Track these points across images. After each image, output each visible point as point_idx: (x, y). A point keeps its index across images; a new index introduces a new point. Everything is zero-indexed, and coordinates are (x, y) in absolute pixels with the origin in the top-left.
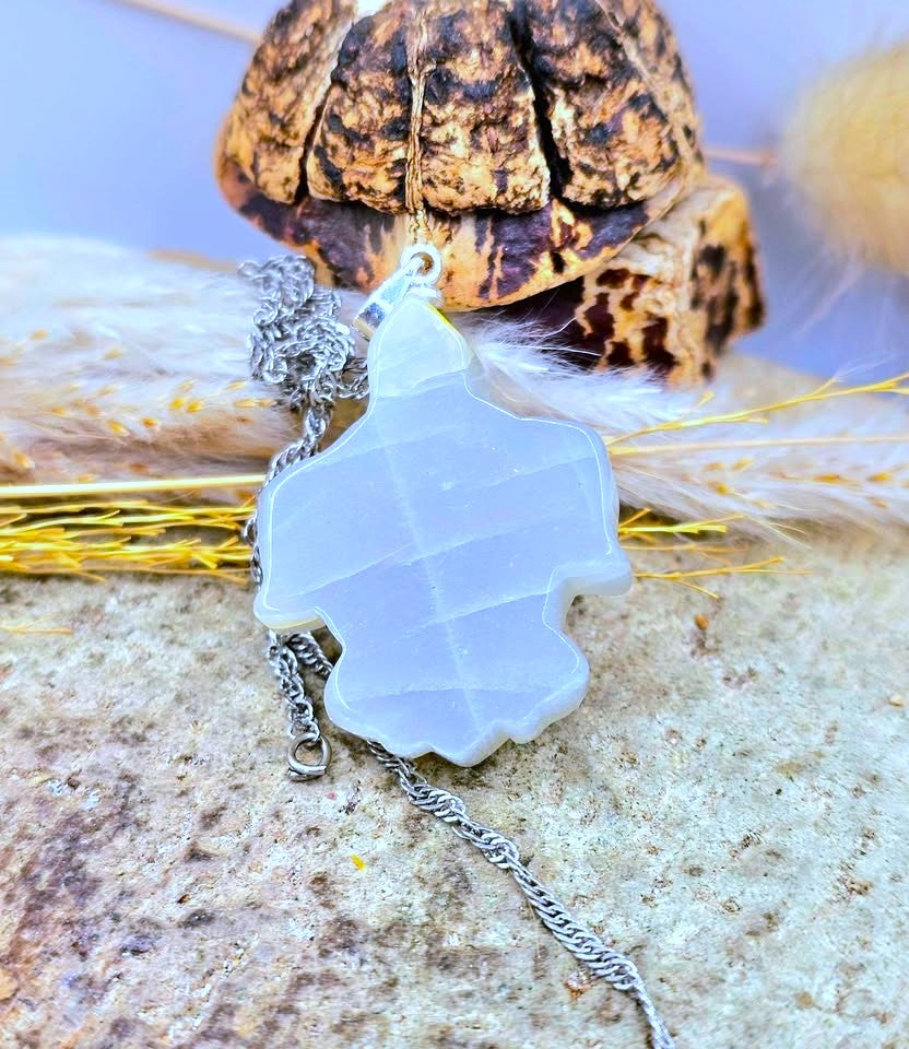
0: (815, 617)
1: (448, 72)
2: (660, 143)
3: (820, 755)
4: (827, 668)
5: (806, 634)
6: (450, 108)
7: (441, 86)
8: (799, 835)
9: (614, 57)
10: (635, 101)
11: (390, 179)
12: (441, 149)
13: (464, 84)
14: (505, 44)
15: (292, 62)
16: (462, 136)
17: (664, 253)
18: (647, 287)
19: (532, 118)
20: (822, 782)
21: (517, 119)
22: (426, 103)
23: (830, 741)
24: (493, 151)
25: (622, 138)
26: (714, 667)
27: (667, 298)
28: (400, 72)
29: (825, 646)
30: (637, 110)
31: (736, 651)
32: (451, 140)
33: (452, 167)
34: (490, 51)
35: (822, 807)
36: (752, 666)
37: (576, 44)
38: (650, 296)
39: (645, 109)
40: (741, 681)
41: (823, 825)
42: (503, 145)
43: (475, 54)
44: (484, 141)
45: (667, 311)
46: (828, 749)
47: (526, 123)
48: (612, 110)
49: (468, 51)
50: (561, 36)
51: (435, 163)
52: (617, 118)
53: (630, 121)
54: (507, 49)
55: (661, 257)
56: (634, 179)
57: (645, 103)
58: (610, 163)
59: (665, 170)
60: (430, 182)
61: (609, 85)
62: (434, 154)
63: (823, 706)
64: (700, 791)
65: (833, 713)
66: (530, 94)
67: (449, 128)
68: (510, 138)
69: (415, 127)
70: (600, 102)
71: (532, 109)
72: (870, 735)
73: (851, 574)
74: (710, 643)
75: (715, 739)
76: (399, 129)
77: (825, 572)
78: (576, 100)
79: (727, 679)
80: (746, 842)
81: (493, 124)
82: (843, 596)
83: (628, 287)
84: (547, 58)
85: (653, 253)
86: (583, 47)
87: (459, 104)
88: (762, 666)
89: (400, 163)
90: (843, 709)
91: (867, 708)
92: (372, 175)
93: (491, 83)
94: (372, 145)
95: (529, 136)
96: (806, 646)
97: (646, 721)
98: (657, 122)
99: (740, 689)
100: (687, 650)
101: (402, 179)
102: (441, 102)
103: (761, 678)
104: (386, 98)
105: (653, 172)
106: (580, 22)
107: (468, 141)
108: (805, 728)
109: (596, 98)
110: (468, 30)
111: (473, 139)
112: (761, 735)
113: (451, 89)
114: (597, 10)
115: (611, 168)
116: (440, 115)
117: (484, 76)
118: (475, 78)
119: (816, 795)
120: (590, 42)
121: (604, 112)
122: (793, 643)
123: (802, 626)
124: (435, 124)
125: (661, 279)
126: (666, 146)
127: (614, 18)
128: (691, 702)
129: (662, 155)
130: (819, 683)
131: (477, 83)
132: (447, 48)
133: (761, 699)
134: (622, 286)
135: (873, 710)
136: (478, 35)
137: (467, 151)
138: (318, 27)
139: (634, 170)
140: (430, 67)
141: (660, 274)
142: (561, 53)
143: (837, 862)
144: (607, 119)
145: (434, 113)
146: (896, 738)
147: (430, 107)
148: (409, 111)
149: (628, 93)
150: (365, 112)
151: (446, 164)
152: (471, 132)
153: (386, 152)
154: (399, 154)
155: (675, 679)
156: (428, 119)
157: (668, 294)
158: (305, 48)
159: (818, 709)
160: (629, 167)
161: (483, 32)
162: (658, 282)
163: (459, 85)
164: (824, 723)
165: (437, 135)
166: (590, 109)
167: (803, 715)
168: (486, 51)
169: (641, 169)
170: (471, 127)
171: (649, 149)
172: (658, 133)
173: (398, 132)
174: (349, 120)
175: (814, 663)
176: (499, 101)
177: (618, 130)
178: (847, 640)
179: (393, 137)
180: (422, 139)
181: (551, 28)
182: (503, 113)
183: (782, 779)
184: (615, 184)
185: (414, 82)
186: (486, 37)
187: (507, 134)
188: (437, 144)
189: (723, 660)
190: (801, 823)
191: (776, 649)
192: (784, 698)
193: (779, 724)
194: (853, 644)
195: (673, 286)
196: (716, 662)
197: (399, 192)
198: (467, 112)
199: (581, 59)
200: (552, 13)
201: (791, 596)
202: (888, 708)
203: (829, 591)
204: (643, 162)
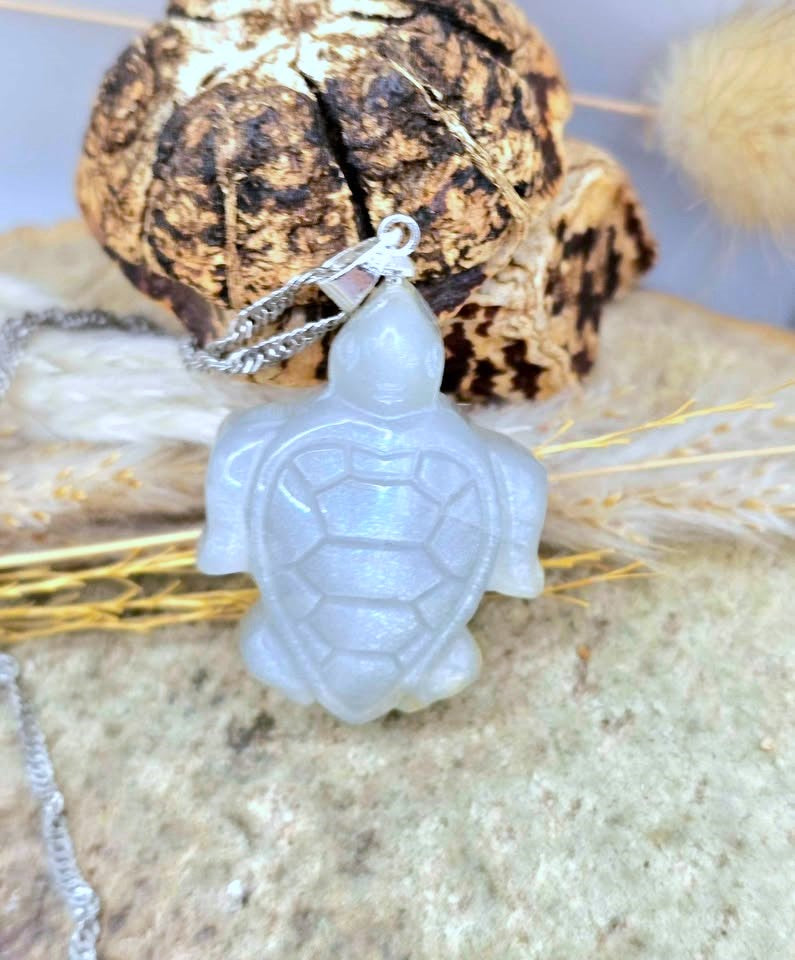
0: (693, 642)
1: (258, 177)
2: (488, 214)
3: (688, 818)
4: (702, 708)
5: (684, 663)
6: (264, 215)
7: (253, 194)
8: (663, 917)
9: (432, 135)
10: (458, 177)
11: (215, 281)
12: (258, 256)
13: (275, 189)
14: (313, 145)
15: (121, 137)
16: (278, 239)
17: (514, 280)
18: (500, 315)
19: (350, 214)
20: (689, 851)
21: (332, 218)
22: (240, 213)
23: (699, 798)
24: (312, 252)
25: (446, 216)
26: (594, 708)
27: (521, 322)
28: (210, 179)
29: (701, 678)
30: (460, 187)
31: (614, 690)
32: (269, 246)
33: (272, 273)
34: (299, 154)
35: (688, 880)
36: (629, 706)
37: (389, 134)
38: (504, 323)
39: (470, 183)
40: (619, 724)
41: (687, 904)
42: (322, 245)
43: (284, 159)
44: (302, 244)
45: (525, 333)
46: (697, 810)
47: (343, 220)
48: (433, 189)
49: (277, 157)
50: (373, 128)
51: (253, 270)
52: (440, 197)
53: (454, 200)
54: (316, 150)
55: (512, 285)
56: (463, 253)
57: (468, 177)
58: (437, 242)
59: (497, 236)
60: (250, 287)
61: (430, 165)
62: (252, 261)
63: (695, 756)
64: (572, 865)
65: (706, 765)
66: (346, 191)
67: (265, 234)
68: (327, 238)
69: (231, 236)
70: (421, 184)
71: (349, 204)
72: (740, 790)
73: (734, 584)
74: (591, 678)
75: (589, 802)
76: (216, 235)
77: (706, 584)
78: (395, 188)
79: (606, 722)
80: (614, 924)
81: (309, 226)
82: (722, 612)
83: (480, 317)
84: (359, 154)
85: (503, 282)
86: (397, 134)
87: (272, 211)
88: (639, 708)
89: (221, 269)
90: (714, 756)
91: (738, 753)
92: (198, 273)
93: (302, 187)
94: (194, 246)
95: (348, 232)
96: (682, 678)
97: (524, 782)
98: (483, 192)
99: (617, 733)
100: (568, 687)
101: (224, 282)
102: (254, 209)
103: (638, 722)
104: (201, 204)
105: (483, 242)
106: (392, 108)
107: (285, 245)
108: (677, 784)
109: (418, 178)
110: (275, 133)
111: (291, 242)
112: (634, 795)
113: (263, 194)
114: (411, 89)
115: (437, 247)
116: (254, 223)
117: (295, 181)
118: (286, 183)
119: (681, 864)
120: (403, 127)
121: (426, 194)
122: (670, 677)
123: (681, 654)
124: (251, 232)
125: (513, 307)
126: (495, 215)
127: (431, 94)
128: (568, 758)
129: (491, 225)
130: (693, 727)
131: (289, 188)
132: (257, 154)
133: (637, 750)
134: (475, 317)
135: (744, 756)
136: (286, 138)
137: (285, 255)
138: (141, 104)
139: (462, 244)
140: (240, 176)
141: (511, 303)
142: (374, 147)
143: (697, 946)
144: (429, 201)
145: (248, 221)
146: (765, 792)
147: (244, 217)
148: (222, 219)
149: (451, 169)
150: (184, 212)
151: (265, 270)
152: (289, 235)
153: (208, 256)
154: (219, 260)
155: (553, 731)
156: (242, 228)
157: (523, 318)
158: (131, 125)
159: (690, 759)
160: (456, 243)
161: (291, 133)
162: (510, 310)
163: (270, 191)
164: (696, 776)
165: (254, 243)
166: (411, 193)
167: (675, 768)
168: (295, 155)
169: (470, 242)
170: (288, 231)
171: (477, 222)
172: (486, 202)
173: (216, 239)
174: (172, 218)
175: (689, 701)
176: (313, 204)
177: (442, 210)
178: (723, 670)
179: (213, 242)
180: (239, 247)
181: (361, 121)
182: (318, 214)
183: (649, 847)
184: (443, 262)
185: (225, 191)
186: (295, 138)
187: (324, 234)
188: (254, 251)
189: (601, 700)
190: (665, 903)
191: (653, 686)
192: (658, 748)
193: (652, 779)
194: (729, 675)
195: (525, 312)
196: (596, 703)
197: (224, 293)
198: (281, 218)
199: (397, 147)
200: (361, 100)
201: (672, 616)
202: (757, 755)
203: (709, 607)
204: (472, 236)
